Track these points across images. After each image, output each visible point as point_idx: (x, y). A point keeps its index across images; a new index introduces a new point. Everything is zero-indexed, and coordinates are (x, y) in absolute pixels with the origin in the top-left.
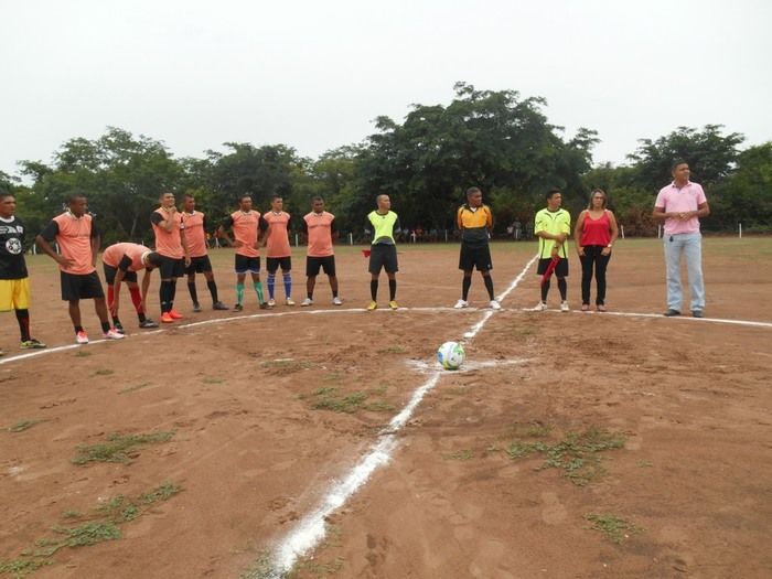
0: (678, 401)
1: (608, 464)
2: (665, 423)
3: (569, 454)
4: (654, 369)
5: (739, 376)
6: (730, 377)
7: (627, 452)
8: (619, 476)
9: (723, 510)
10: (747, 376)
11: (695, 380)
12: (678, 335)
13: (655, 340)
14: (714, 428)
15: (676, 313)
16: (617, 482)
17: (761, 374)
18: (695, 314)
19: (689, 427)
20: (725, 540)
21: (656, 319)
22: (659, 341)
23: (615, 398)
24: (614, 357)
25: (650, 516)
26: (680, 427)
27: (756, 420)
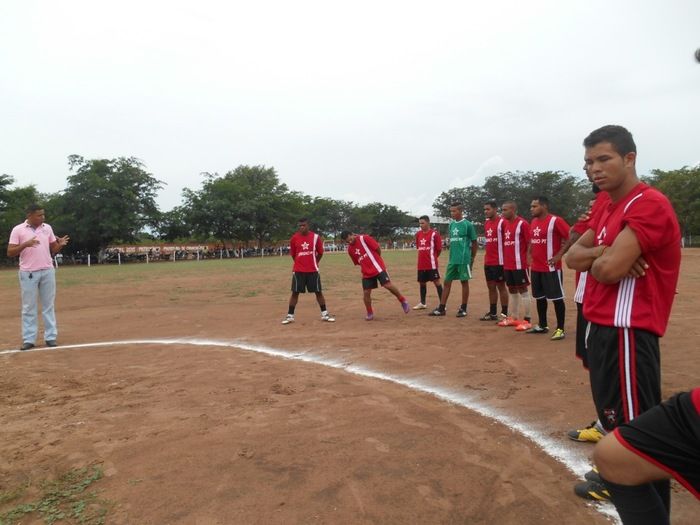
0: (108, 422)
1: (105, 495)
2: (116, 443)
3: (62, 503)
4: (60, 401)
5: (134, 388)
6: (128, 390)
7: (110, 479)
8: (125, 500)
9: (219, 488)
10: (139, 387)
11: (105, 400)
12: (52, 366)
13: (35, 375)
14: (156, 434)
15: (31, 346)
16: (128, 506)
17: (148, 383)
18: (49, 344)
19: (138, 440)
20: (239, 508)
21: (15, 354)
22: (39, 374)
23: (52, 437)
24: (10, 400)
25: (178, 519)
26: (130, 442)
27: (177, 418)
